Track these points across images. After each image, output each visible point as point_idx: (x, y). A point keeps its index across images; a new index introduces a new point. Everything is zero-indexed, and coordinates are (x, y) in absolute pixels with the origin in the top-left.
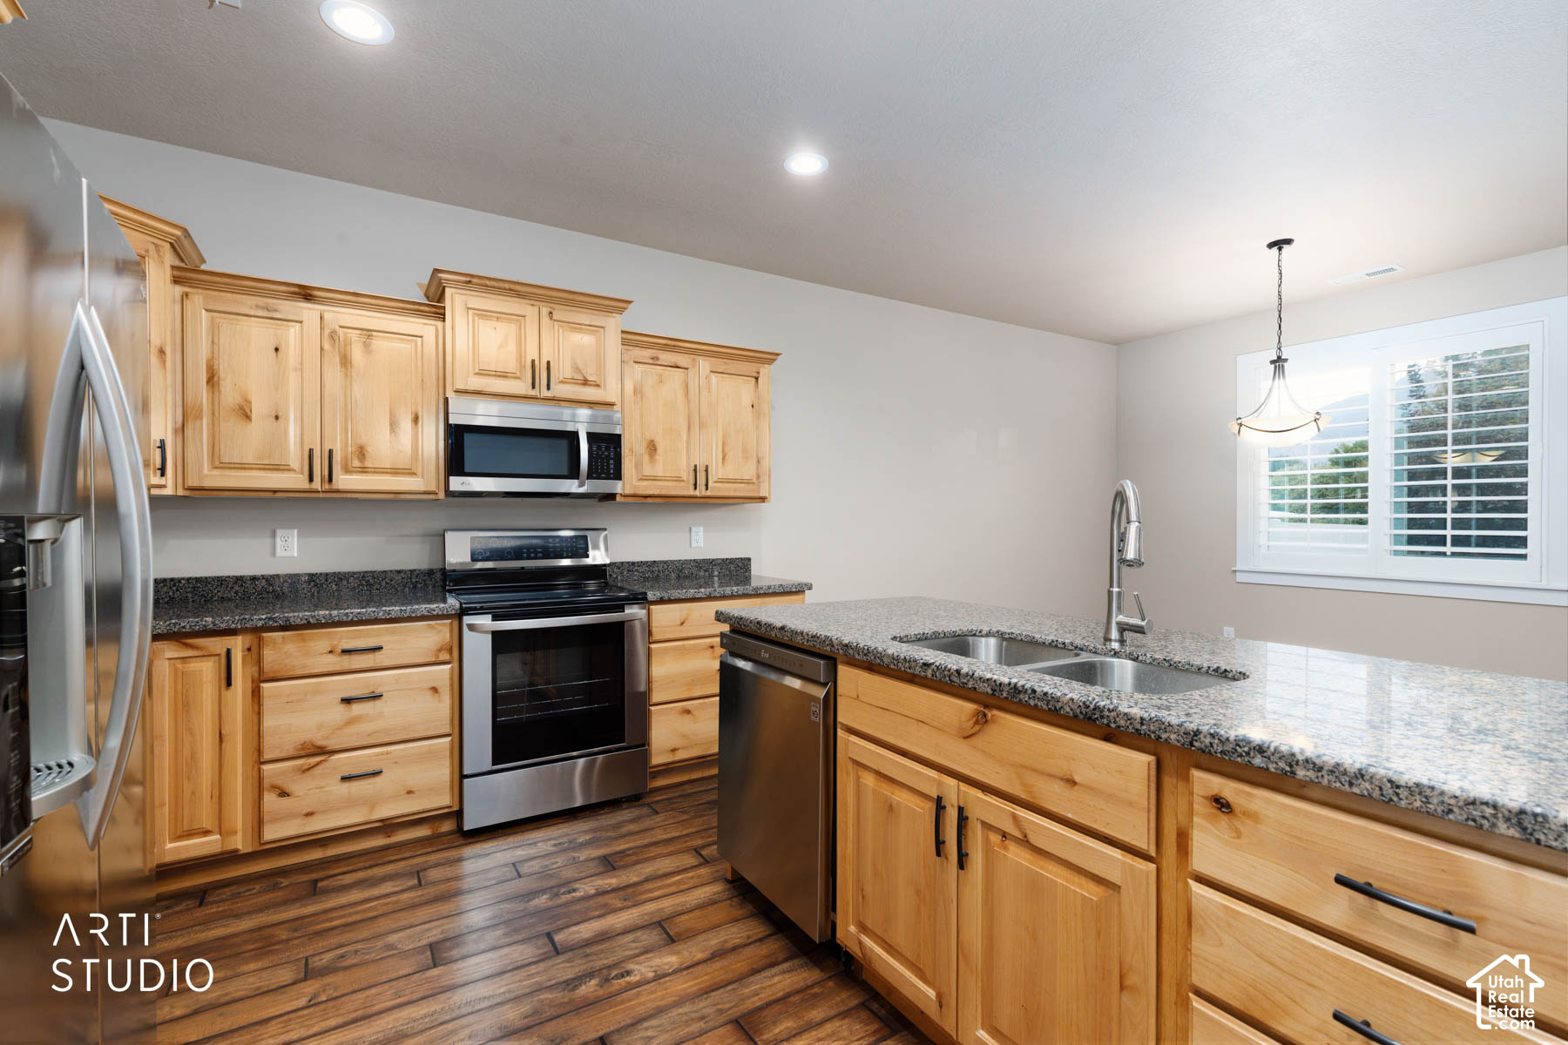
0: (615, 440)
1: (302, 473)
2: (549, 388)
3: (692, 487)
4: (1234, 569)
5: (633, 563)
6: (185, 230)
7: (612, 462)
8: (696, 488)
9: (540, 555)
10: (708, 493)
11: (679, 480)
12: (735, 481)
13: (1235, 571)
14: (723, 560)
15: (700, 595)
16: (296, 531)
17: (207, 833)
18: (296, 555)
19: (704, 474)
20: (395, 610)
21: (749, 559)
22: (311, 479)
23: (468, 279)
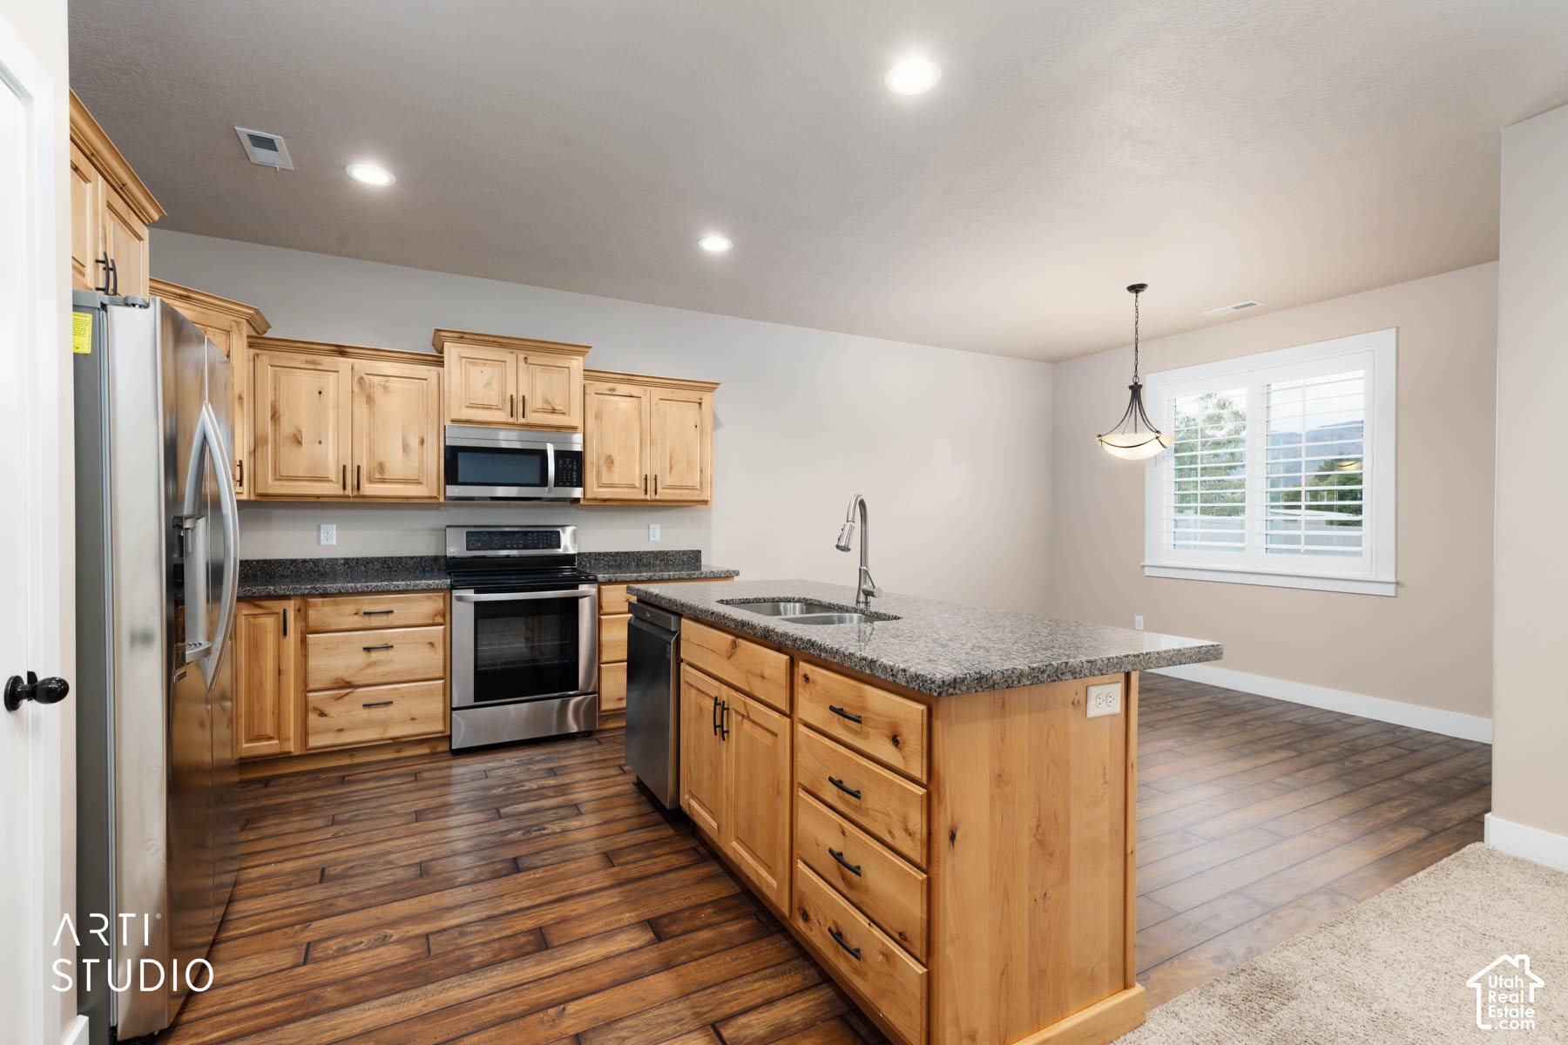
0: (578, 458)
1: (338, 483)
2: (524, 417)
3: (644, 492)
4: (1143, 564)
5: (599, 554)
6: (257, 311)
7: (575, 473)
8: (646, 493)
9: (521, 546)
10: (658, 497)
11: (632, 486)
12: (680, 488)
13: (1144, 566)
14: (676, 552)
15: (642, 578)
16: (335, 526)
17: (270, 738)
18: (335, 543)
19: (653, 482)
20: (402, 584)
21: (700, 552)
22: (344, 488)
23: (462, 335)
